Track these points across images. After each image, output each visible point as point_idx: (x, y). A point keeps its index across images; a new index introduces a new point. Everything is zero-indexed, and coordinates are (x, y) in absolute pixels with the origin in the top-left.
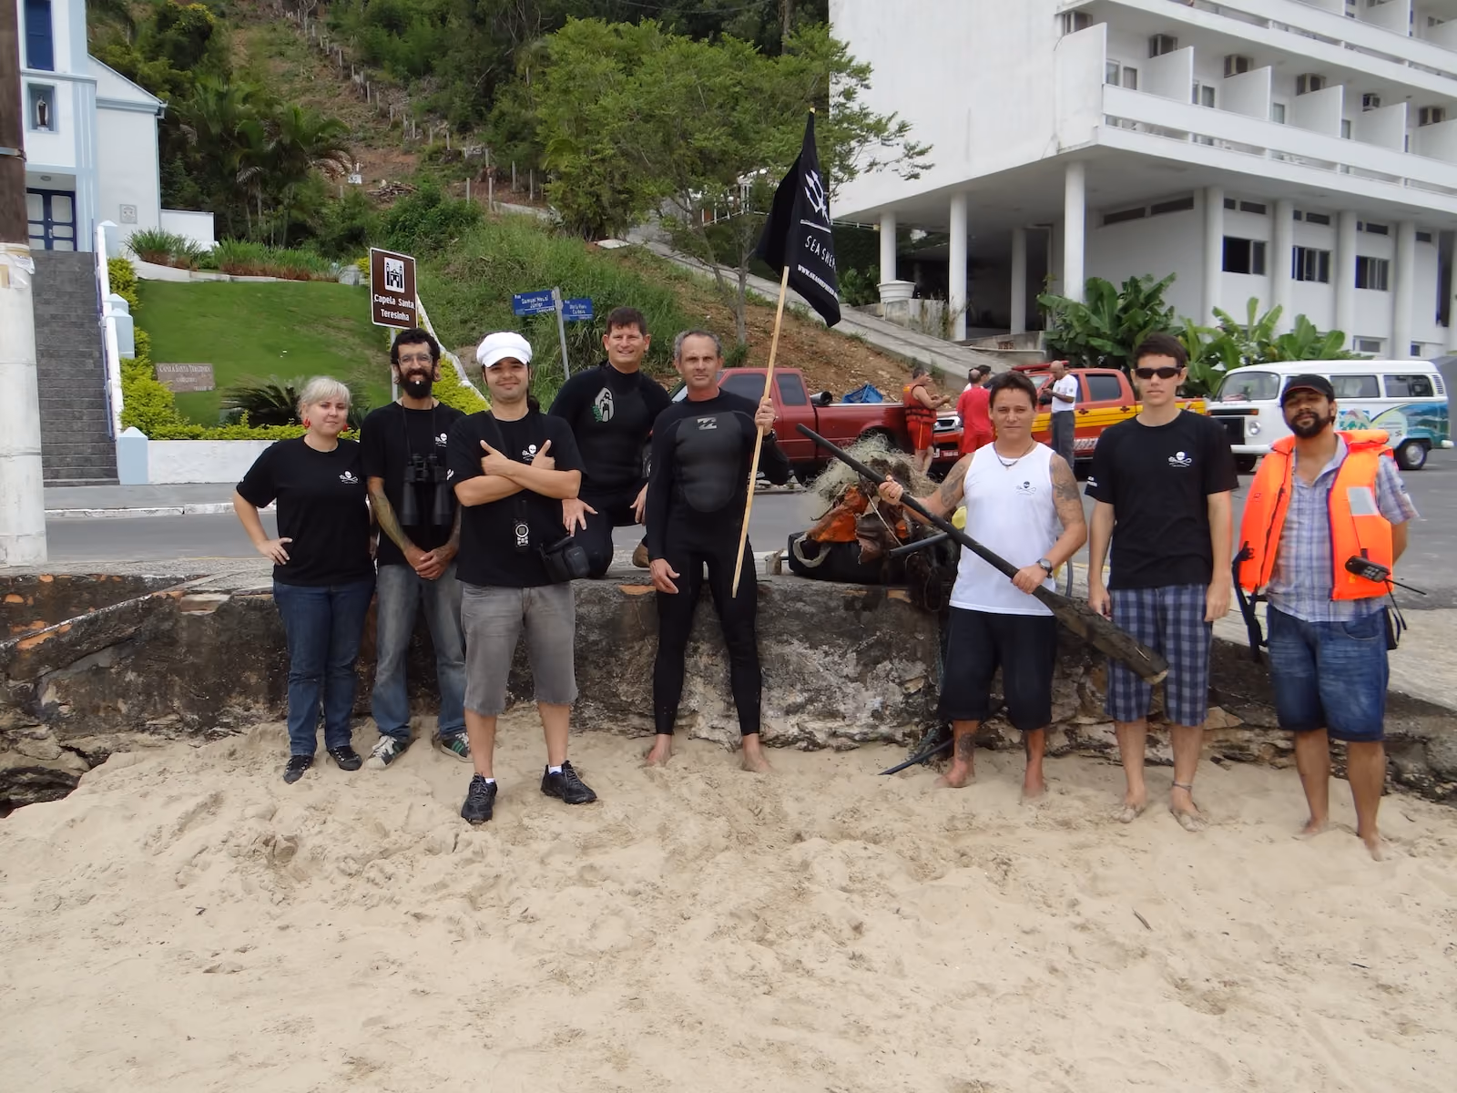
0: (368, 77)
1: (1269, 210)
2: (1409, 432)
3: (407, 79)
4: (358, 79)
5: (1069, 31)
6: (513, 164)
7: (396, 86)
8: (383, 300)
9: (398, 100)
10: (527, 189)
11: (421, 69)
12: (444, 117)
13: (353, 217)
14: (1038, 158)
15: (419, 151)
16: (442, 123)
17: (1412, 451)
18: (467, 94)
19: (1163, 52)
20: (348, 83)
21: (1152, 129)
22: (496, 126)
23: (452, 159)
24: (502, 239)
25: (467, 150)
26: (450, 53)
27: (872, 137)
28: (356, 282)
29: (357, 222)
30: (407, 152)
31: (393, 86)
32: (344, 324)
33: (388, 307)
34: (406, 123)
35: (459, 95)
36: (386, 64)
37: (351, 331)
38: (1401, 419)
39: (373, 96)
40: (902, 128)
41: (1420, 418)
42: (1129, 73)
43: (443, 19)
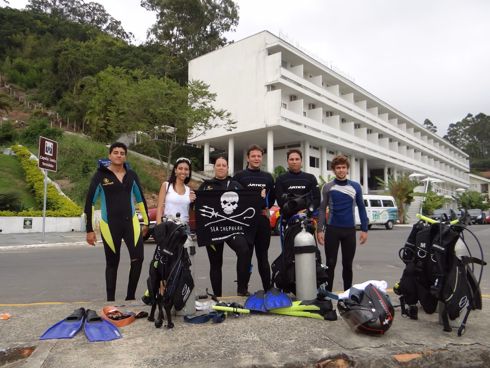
0: (11, 86)
1: (320, 149)
2: (389, 218)
3: (26, 89)
4: (7, 87)
5: (269, 90)
6: (68, 119)
7: (22, 91)
8: (43, 158)
9: (22, 95)
10: (73, 127)
11: (31, 86)
12: (40, 102)
13: (8, 131)
14: (260, 128)
15: (30, 112)
16: (39, 104)
17: (390, 223)
18: (50, 95)
19: (294, 100)
20: (3, 88)
21: (292, 122)
22: (61, 106)
23: (43, 116)
24: (73, 142)
25: (50, 113)
26: (43, 81)
27: (218, 117)
28: (10, 154)
29: (9, 133)
30: (26, 112)
31: (20, 90)
32: (6, 169)
33: (45, 161)
34: (25, 102)
35: (47, 95)
36: (19, 83)
37: (10, 172)
38: (387, 213)
39: (13, 93)
40: (229, 115)
41: (391, 213)
42: (284, 105)
43: (41, 70)
